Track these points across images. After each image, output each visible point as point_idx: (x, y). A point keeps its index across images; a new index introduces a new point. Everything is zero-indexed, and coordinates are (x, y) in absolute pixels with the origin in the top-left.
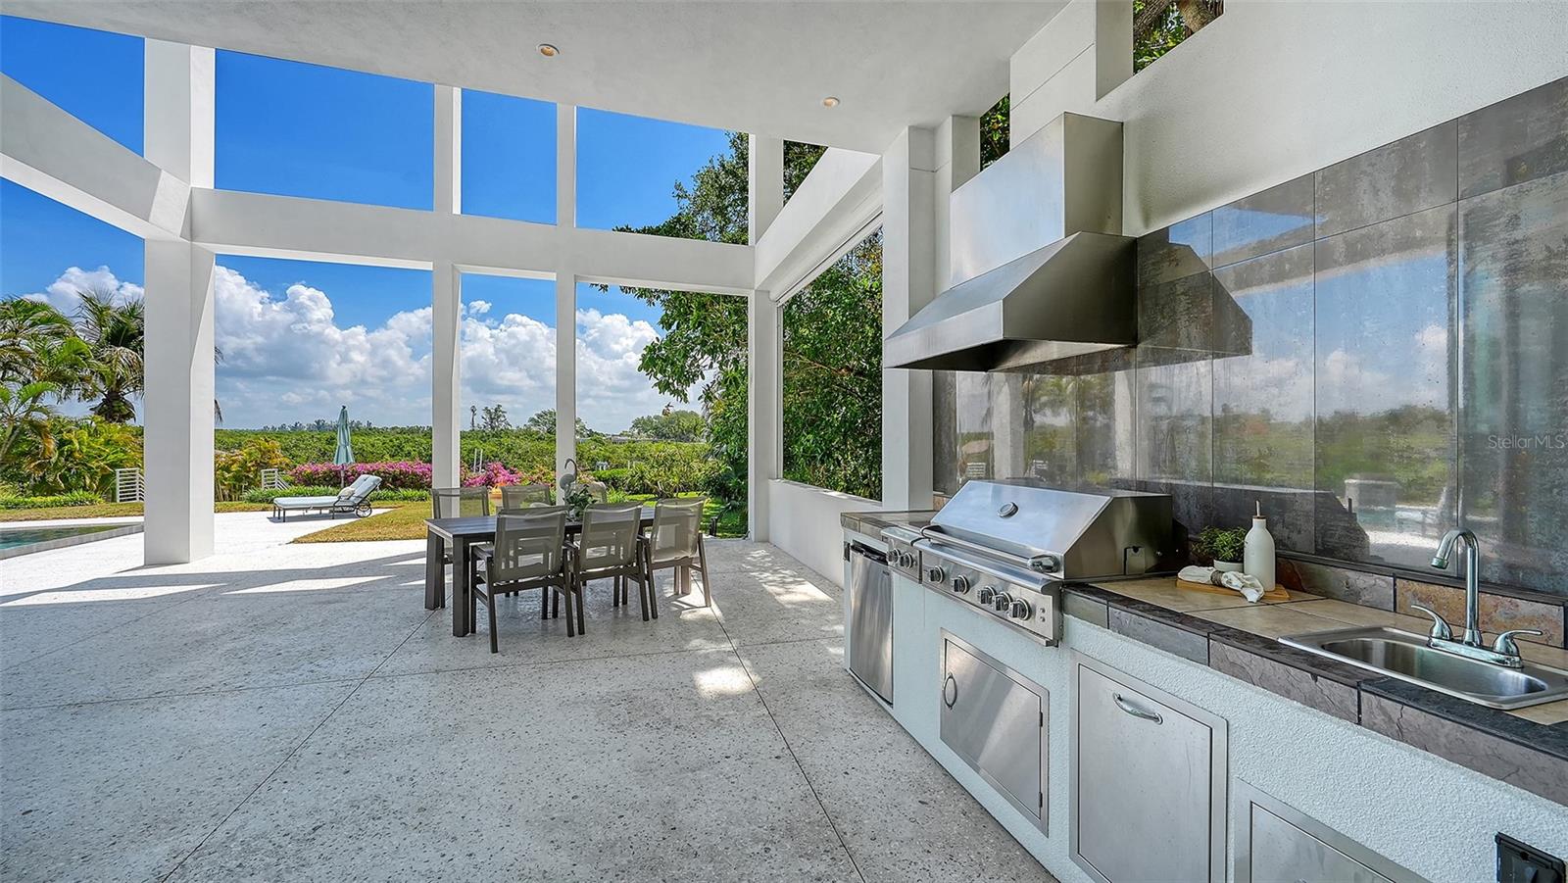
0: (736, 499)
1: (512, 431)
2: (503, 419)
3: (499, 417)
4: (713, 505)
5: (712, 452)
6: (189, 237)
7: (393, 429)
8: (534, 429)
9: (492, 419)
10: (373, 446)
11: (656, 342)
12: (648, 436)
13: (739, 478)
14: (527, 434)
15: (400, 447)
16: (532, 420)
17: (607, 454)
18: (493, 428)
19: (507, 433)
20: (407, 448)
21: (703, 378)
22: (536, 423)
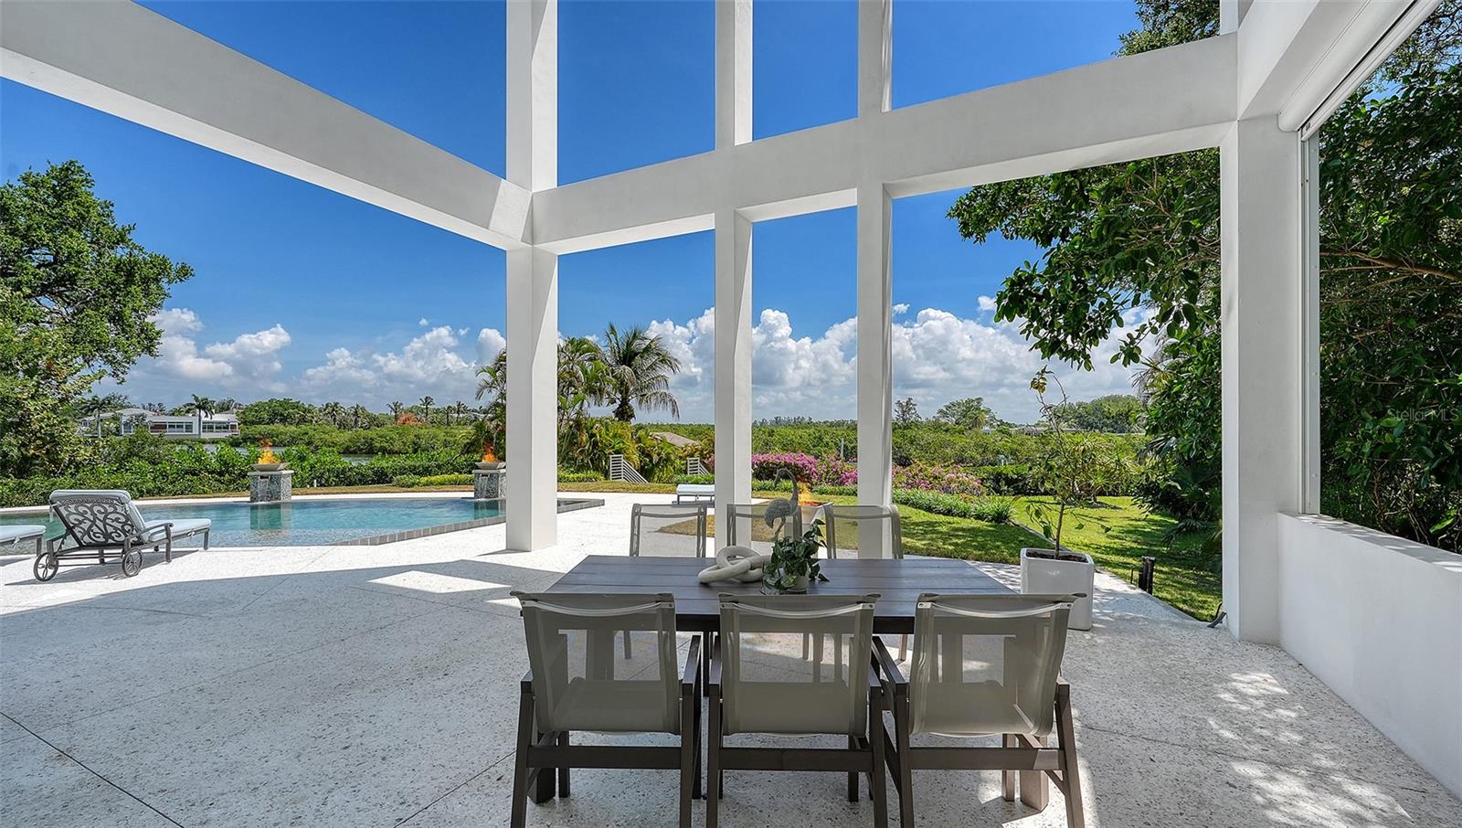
0: (1195, 517)
1: (922, 422)
2: (913, 411)
3: (910, 410)
4: (1157, 518)
5: (1150, 446)
6: (530, 241)
7: (825, 422)
8: (943, 420)
9: (903, 412)
10: (801, 438)
11: (1024, 268)
12: (1070, 426)
13: (1201, 485)
14: (936, 426)
15: (820, 438)
16: (941, 411)
17: (1015, 446)
18: (904, 420)
19: (917, 425)
20: (826, 439)
21: (1120, 323)
22: (944, 414)
